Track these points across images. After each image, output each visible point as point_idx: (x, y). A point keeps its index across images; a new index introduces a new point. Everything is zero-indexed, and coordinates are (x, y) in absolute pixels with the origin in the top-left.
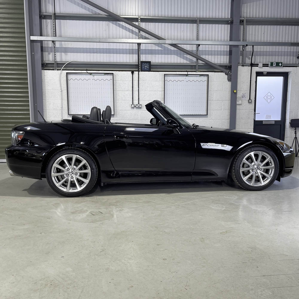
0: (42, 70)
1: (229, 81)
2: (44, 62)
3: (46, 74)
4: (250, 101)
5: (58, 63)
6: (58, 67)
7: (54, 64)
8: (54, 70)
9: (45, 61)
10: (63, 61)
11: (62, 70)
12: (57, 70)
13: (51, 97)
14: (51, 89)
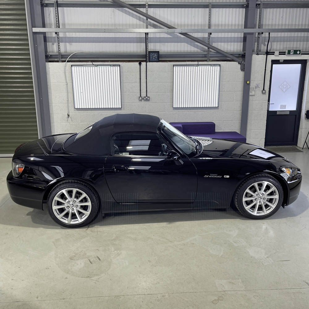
1: (242, 71)
3: (50, 67)
4: (264, 92)
5: (62, 54)
6: (62, 58)
7: (58, 55)
9: (49, 53)
10: (67, 52)
11: (67, 62)
13: (56, 90)
14: (56, 82)
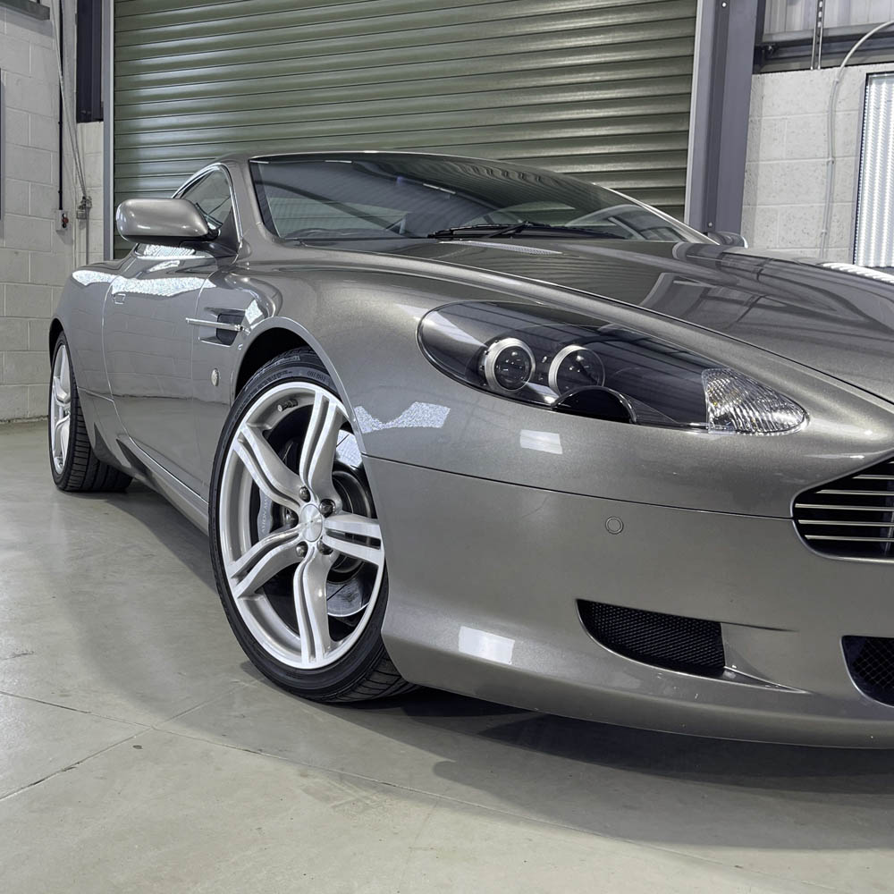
0: (753, 76)
2: (765, 39)
3: (767, 91)
5: (831, 34)
6: (826, 54)
7: (808, 42)
8: (809, 69)
9: (770, 35)
10: (853, 24)
11: (846, 66)
12: (822, 68)
13: (781, 190)
14: (784, 157)
